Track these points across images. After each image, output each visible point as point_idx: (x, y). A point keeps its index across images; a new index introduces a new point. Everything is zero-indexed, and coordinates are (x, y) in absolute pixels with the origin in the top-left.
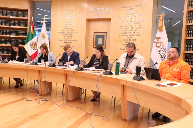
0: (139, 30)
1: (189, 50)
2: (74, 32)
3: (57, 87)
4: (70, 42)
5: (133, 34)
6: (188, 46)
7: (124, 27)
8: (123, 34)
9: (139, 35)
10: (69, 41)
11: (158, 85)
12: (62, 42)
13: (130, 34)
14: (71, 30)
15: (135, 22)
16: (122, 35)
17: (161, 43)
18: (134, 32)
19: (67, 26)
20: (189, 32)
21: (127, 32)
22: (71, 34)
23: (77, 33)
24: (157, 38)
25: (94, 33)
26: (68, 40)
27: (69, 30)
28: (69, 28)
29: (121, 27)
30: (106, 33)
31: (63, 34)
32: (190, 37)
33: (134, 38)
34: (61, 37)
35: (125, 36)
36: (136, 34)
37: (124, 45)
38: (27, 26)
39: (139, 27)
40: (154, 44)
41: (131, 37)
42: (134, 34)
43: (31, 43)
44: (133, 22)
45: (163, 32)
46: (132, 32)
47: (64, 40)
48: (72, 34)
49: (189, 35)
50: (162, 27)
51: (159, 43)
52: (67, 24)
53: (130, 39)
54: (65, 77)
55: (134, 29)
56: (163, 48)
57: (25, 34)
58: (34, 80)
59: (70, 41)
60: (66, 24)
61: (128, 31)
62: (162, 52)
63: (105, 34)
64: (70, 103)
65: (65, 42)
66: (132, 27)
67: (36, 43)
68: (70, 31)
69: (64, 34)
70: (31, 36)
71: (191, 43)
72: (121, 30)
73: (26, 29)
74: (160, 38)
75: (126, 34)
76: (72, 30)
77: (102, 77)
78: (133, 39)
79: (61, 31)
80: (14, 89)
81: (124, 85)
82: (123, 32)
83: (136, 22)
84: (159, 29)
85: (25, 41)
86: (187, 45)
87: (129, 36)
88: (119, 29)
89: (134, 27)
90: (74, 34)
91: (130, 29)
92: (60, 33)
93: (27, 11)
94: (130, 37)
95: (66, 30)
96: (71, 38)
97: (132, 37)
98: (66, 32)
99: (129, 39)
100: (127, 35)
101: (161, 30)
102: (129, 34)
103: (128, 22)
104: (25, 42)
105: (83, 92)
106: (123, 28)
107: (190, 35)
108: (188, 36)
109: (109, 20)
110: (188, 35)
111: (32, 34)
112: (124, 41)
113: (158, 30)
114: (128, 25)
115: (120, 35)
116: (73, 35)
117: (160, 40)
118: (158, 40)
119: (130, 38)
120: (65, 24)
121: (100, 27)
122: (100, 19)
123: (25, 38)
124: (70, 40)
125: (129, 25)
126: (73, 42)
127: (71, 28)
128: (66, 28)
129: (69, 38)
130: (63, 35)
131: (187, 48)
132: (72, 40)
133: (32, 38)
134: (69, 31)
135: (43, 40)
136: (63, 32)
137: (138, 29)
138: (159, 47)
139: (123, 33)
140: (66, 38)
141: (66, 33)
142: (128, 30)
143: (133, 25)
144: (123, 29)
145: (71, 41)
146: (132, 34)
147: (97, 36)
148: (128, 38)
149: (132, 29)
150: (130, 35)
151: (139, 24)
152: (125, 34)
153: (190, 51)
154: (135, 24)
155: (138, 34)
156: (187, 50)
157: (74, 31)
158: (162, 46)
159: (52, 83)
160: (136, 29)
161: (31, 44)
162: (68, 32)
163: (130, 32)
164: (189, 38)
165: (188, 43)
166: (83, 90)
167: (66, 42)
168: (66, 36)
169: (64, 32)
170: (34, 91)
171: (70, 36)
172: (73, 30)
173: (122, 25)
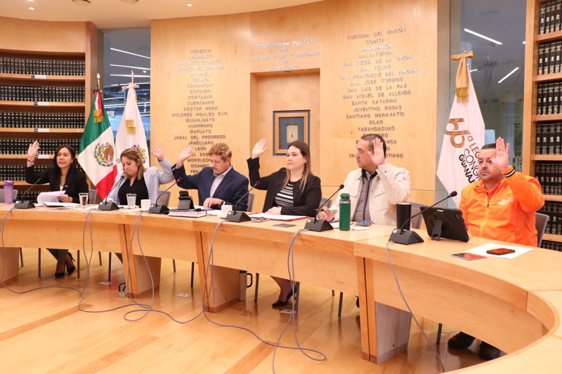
0: (401, 100)
1: (544, 150)
2: (216, 112)
3: (175, 271)
4: (207, 140)
5: (386, 112)
6: (542, 140)
7: (359, 93)
8: (356, 113)
9: (402, 114)
10: (203, 137)
11: (462, 255)
12: (184, 141)
13: (376, 112)
14: (208, 106)
15: (389, 77)
16: (354, 117)
17: (465, 136)
18: (388, 105)
19: (197, 94)
20: (542, 100)
21: (366, 106)
22: (208, 117)
23: (226, 113)
24: (452, 121)
25: (274, 112)
26: (199, 136)
27: (203, 107)
28: (203, 100)
29: (351, 94)
31: (186, 118)
32: (547, 113)
33: (388, 122)
34: (182, 128)
35: (363, 119)
36: (392, 111)
38: (82, 98)
39: (402, 90)
40: (447, 138)
41: (379, 119)
42: (389, 112)
43: (96, 147)
44: (383, 77)
45: (468, 104)
46: (382, 106)
47: (189, 135)
48: (212, 117)
49: (544, 110)
50: (466, 89)
51: (459, 133)
52: (196, 89)
53: (378, 126)
54: (197, 242)
55: (386, 97)
56: (473, 147)
57: (80, 122)
58: (110, 254)
59: (206, 137)
60: (193, 89)
61: (370, 104)
62: (470, 159)
63: (306, 113)
64: (214, 315)
65: (194, 140)
66: (380, 92)
67: (110, 147)
68: (207, 109)
69: (189, 118)
70: (94, 129)
71: (549, 130)
72: (350, 101)
73: (82, 109)
74: (461, 120)
75: (366, 113)
76: (211, 106)
77: (302, 239)
78: (384, 125)
79: (181, 111)
80: (53, 282)
81: (364, 258)
82: (356, 106)
83: (391, 77)
84: (458, 96)
85: (79, 143)
86: (538, 138)
87: (373, 118)
88: (344, 97)
89: (386, 93)
90: (216, 117)
91: (376, 98)
92: (177, 115)
93: (81, 57)
94: (376, 119)
95: (193, 106)
96: (208, 128)
97: (384, 119)
98: (194, 112)
99: (373, 126)
100: (369, 116)
101: (464, 98)
102: (372, 113)
103: (370, 79)
104: (79, 147)
105: (249, 284)
106: (354, 95)
107: (545, 107)
108: (540, 111)
109: (315, 73)
110: (542, 109)
111: (99, 123)
113: (456, 97)
114: (370, 85)
115: (348, 117)
116: (213, 120)
117: (461, 127)
118: (456, 127)
119: (376, 122)
120: (190, 89)
121: (289, 96)
122: (289, 72)
123: (79, 135)
124: (208, 134)
125: (373, 86)
126: (215, 140)
127: (207, 100)
128: (194, 100)
129: (204, 129)
130: (187, 120)
131: (539, 147)
132: (213, 134)
133: (100, 133)
134: (203, 111)
135: (131, 136)
136: (186, 112)
137: (398, 98)
138: (460, 146)
139: (356, 110)
140: (194, 129)
141: (194, 117)
142: (369, 100)
143: (384, 85)
144: (355, 100)
145: (209, 137)
146: (383, 111)
147: (284, 121)
148: (371, 123)
149: (381, 98)
150: (377, 116)
151: (400, 83)
152: (362, 113)
153: (548, 153)
154: (389, 84)
155: (398, 111)
156: (538, 151)
157: (216, 108)
158: (467, 144)
159: (160, 259)
160: (394, 98)
161: (97, 150)
162: (199, 112)
163: (375, 106)
164: (544, 117)
165: (542, 130)
166: (249, 277)
167: (196, 141)
168: (193, 123)
169: (189, 112)
170: (111, 284)
171: (206, 123)
172: (214, 106)
173: (354, 88)
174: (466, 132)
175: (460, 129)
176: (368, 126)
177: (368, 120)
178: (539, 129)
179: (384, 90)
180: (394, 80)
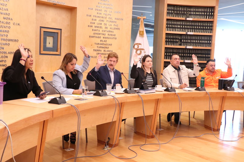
0: (115, 32)
2: (12, 22)
4: (5, 42)
6: (167, 54)
7: (96, 25)
9: (116, 39)
10: (2, 39)
13: (104, 36)
14: (5, 16)
15: (110, 20)
16: (93, 37)
17: (142, 51)
18: (110, 33)
20: (167, 40)
21: (99, 32)
22: (6, 25)
23: (19, 24)
24: (137, 44)
25: (40, 27)
27: (2, 16)
28: (1, 11)
29: (92, 24)
30: (61, 29)
33: (109, 41)
35: (97, 39)
36: (111, 37)
37: (96, 50)
39: (116, 27)
40: (135, 51)
41: (105, 39)
42: (109, 37)
44: (108, 19)
45: (144, 38)
46: (107, 33)
48: (8, 25)
49: (168, 44)
50: (143, 32)
53: (104, 43)
55: (109, 29)
61: (101, 32)
63: (60, 31)
68: (4, 18)
71: (169, 51)
72: (91, 28)
74: (140, 44)
75: (99, 36)
76: (8, 17)
78: (107, 43)
82: (94, 32)
83: (111, 20)
84: (140, 34)
86: (166, 53)
87: (102, 39)
88: (89, 26)
89: (109, 27)
90: (11, 25)
91: (104, 29)
94: (103, 40)
96: (6, 34)
97: (107, 39)
99: (102, 43)
101: (142, 35)
102: (102, 36)
103: (102, 19)
106: (94, 25)
112: (96, 46)
114: (101, 22)
115: (90, 37)
116: (9, 28)
117: (140, 47)
118: (138, 47)
119: (103, 41)
122: (56, 4)
124: (5, 38)
125: (103, 23)
126: (10, 42)
127: (4, 12)
129: (3, 33)
131: (165, 57)
132: (9, 38)
134: (1, 20)
137: (114, 31)
138: (140, 54)
139: (94, 34)
142: (101, 30)
143: (108, 23)
144: (94, 28)
145: (6, 40)
146: (107, 36)
148: (101, 41)
149: (106, 29)
150: (104, 38)
151: (115, 24)
152: (97, 35)
154: (110, 23)
155: (114, 37)
156: (165, 58)
157: (12, 19)
158: (143, 54)
160: (112, 30)
163: (103, 33)
164: (168, 46)
165: (167, 51)
171: (4, 29)
172: (10, 17)
173: (94, 21)
174: (143, 49)
175: (139, 48)
176: (100, 42)
177: (99, 39)
178: (166, 50)
179: (107, 26)
180: (112, 22)
